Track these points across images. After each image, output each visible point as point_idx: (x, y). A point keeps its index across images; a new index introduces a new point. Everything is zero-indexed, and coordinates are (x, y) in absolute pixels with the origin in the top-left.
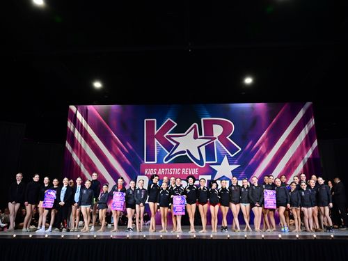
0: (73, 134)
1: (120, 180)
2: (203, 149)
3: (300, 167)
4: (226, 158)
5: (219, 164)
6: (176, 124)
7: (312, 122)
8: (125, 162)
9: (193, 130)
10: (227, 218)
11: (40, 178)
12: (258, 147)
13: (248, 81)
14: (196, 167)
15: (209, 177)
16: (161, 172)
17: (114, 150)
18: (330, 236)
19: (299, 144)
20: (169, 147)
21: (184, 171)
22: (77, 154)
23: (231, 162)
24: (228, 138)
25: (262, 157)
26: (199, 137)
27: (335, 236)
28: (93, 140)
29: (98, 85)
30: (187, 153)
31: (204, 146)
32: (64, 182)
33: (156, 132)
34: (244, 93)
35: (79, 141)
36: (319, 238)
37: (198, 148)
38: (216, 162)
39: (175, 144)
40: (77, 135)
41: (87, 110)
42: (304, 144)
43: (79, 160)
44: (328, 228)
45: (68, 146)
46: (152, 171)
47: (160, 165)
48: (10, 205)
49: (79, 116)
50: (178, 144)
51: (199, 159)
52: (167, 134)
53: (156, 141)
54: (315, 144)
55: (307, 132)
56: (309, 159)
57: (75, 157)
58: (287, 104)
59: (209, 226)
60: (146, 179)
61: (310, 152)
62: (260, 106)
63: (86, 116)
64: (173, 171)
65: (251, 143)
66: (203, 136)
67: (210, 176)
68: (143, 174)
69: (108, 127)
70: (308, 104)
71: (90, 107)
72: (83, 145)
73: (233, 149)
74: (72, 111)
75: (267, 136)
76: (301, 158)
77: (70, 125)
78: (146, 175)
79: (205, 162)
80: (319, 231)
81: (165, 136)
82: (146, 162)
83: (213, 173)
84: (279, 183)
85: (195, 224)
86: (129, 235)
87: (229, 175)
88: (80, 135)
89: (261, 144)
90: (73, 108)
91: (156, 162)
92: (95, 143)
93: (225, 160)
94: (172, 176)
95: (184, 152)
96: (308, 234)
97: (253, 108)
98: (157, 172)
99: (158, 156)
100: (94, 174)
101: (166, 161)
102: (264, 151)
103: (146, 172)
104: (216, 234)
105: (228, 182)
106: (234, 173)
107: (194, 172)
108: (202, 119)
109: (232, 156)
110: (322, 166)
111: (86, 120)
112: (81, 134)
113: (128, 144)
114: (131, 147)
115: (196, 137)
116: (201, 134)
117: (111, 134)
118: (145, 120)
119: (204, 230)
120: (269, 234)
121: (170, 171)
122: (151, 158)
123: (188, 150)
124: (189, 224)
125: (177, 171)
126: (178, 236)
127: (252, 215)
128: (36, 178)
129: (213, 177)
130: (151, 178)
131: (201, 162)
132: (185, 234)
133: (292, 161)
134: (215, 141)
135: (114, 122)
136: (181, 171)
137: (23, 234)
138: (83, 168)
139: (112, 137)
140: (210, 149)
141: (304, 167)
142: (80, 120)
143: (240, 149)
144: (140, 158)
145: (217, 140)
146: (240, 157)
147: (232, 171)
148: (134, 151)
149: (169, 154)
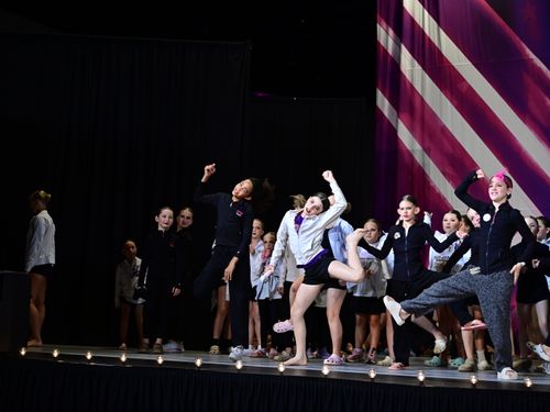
0: (396, 64)
17: (532, 105)
22: (412, 129)
28: (464, 80)
35: (418, 88)
40: (408, 64)
43: (418, 146)
45: (384, 104)
49: (412, 4)
57: (405, 135)
69: (508, 30)
72: (428, 99)
77: (385, 36)
88: (418, 67)
92: (470, 88)
111: (435, 13)
117: (521, 53)
142: (418, 19)
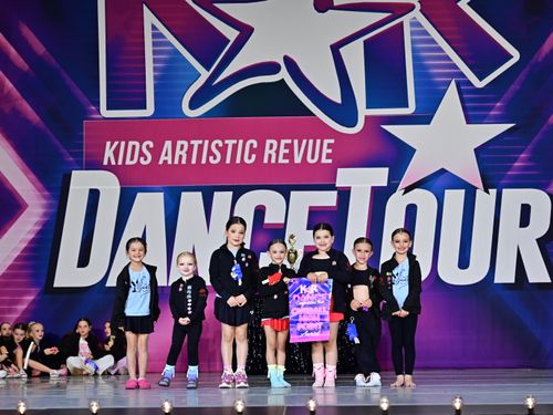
2: (354, 57)
4: (453, 86)
5: (423, 117)
8: (17, 112)
14: (323, 132)
15: (380, 176)
16: (175, 153)
20: (208, 46)
21: (274, 151)
23: (475, 109)
24: (463, 4)
30: (284, 74)
31: (359, 44)
37: (335, 48)
38: (411, 109)
39: (231, 34)
46: (136, 153)
47: (167, 124)
50: (246, 32)
51: (337, 99)
53: (149, 18)
60: (110, 186)
64: (223, 150)
67: (385, 171)
68: (95, 164)
73: (481, 55)
78: (109, 168)
79: (363, 111)
82: (105, 112)
83: (397, 157)
91: (150, 110)
93: (451, 100)
95: (272, 68)
98: (156, 152)
101: (194, 104)
103: (109, 153)
107: (318, 152)
109: (479, 84)
113: (26, 31)
114: (39, 47)
121: (212, 152)
123: (288, 61)
125: (242, 151)
129: (395, 178)
131: (345, 112)
134: (406, 19)
136: (259, 151)
140: (384, 55)
143: (516, 56)
144: (78, 92)
145: (417, 14)
146: (514, 87)
147: (477, 151)
148: (53, 61)
149: (205, 75)
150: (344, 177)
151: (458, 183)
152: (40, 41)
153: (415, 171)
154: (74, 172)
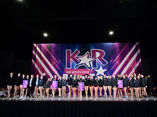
0: (35, 56)
1: (55, 76)
2: (91, 63)
3: (134, 70)
4: (101, 66)
5: (98, 69)
6: (80, 52)
7: (139, 51)
8: (58, 68)
9: (87, 54)
10: (102, 92)
11: (21, 75)
12: (115, 62)
13: (111, 33)
14: (88, 70)
15: (94, 75)
16: (73, 72)
17: (53, 63)
18: (146, 100)
19: (133, 60)
20: (77, 62)
21: (83, 72)
22: (37, 65)
23: (103, 68)
24: (102, 58)
25: (117, 66)
26: (90, 57)
27: (148, 100)
28: (44, 58)
29: (46, 35)
30: (84, 65)
31: (92, 61)
32: (31, 77)
33: (71, 55)
34: (109, 38)
35: (38, 59)
36: (141, 101)
37: (89, 62)
38: (97, 68)
39: (79, 61)
40: (37, 56)
41: (41, 46)
42: (135, 60)
43: (38, 67)
44: (145, 96)
45: (33, 61)
46: (69, 72)
47: (73, 69)
48: (8, 86)
49: (38, 48)
50: (80, 60)
51: (90, 67)
52: (76, 56)
53: (71, 59)
54: (140, 60)
55: (137, 55)
56: (137, 67)
57: (36, 66)
58: (128, 43)
59: (94, 95)
60: (67, 76)
61: (138, 64)
62: (116, 44)
63: (40, 48)
65: (112, 60)
66: (91, 57)
68: (65, 73)
69: (50, 53)
70: (137, 43)
71: (42, 45)
72: (39, 61)
73: (104, 63)
74: (34, 46)
75: (119, 57)
76: (134, 66)
77: (34, 52)
78: (67, 74)
79: (92, 68)
80: (142, 98)
81: (75, 57)
82: (67, 68)
83: (96, 73)
84: (124, 77)
85: (88, 95)
86: (59, 99)
87: (103, 74)
89: (116, 60)
90: (35, 45)
91: (71, 68)
92: (45, 60)
93: (101, 67)
94: (78, 74)
95: (83, 64)
96: (137, 99)
97: (113, 45)
98: (72, 72)
99: (72, 66)
100: (44, 73)
101: (75, 68)
102: (118, 64)
103: (67, 72)
104: (97, 99)
105: (102, 77)
106: (105, 73)
107: (88, 72)
108: (91, 50)
109: (104, 66)
110: (143, 70)
111: (41, 50)
112: (39, 56)
113: (59, 60)
114: (60, 62)
115: (88, 57)
116: (90, 56)
118: (66, 50)
119: (92, 97)
120: (120, 99)
121: (77, 72)
122: (69, 66)
123: (85, 63)
124: (85, 95)
125: (80, 72)
126: (80, 100)
127: (112, 91)
128: (19, 75)
129: (96, 75)
130: (69, 75)
131: (90, 68)
132: (84, 99)
133: (130, 68)
134: (96, 59)
135: (53, 51)
136: (82, 72)
137: (14, 99)
138: (39, 71)
139: (52, 57)
140: (94, 63)
141: (135, 70)
142: (38, 50)
143: (108, 63)
144: (64, 66)
145: (97, 59)
146: (108, 66)
147: (104, 72)
148: (61, 63)
149: (76, 65)
150: (90, 75)
151: (102, 75)
152: (61, 61)
153: (97, 74)
154: (63, 74)
